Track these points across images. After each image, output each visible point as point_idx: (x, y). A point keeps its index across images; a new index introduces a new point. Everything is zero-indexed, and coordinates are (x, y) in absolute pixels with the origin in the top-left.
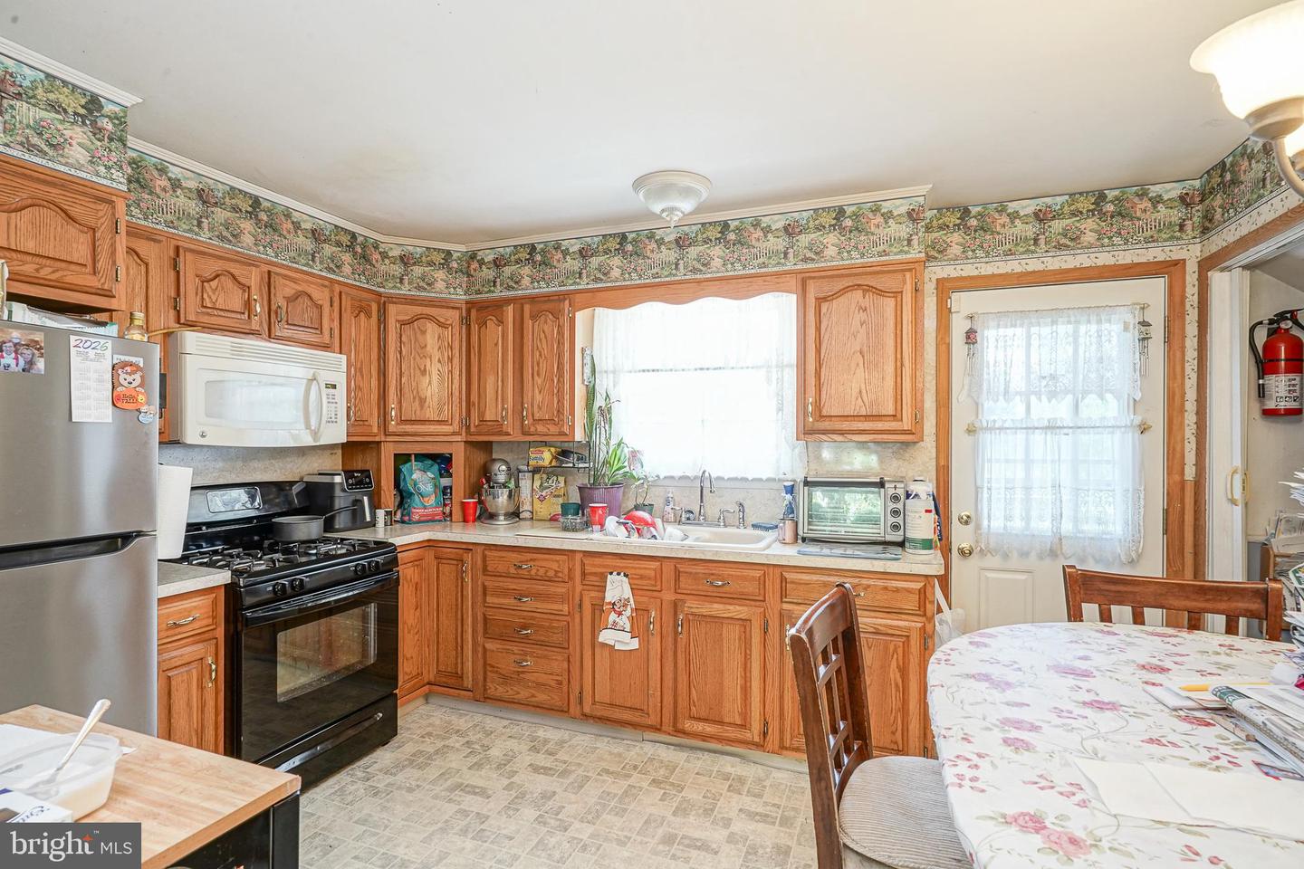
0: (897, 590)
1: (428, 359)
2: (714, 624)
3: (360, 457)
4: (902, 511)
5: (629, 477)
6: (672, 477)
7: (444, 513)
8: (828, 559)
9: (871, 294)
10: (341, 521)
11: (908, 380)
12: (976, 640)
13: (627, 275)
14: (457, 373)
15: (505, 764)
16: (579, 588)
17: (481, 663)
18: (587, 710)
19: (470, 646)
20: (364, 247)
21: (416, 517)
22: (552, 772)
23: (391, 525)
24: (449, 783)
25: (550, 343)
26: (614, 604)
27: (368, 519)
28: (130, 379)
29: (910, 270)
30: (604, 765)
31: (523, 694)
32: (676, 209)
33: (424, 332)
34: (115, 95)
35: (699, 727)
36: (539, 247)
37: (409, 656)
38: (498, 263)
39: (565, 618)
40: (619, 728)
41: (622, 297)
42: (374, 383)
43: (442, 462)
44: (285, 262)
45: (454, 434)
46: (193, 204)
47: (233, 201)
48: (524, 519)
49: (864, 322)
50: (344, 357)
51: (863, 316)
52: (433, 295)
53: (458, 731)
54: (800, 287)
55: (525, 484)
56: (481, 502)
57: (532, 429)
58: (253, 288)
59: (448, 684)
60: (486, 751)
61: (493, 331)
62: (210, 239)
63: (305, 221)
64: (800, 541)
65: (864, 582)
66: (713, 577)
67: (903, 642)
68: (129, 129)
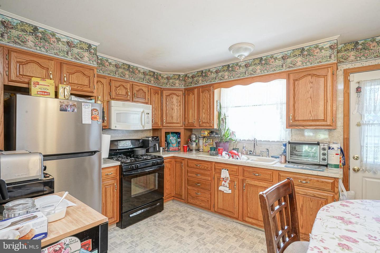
0: (323, 182)
1: (174, 105)
2: (255, 188)
3: (157, 133)
4: (327, 154)
5: (231, 140)
6: (245, 140)
7: (179, 149)
8: (296, 169)
9: (314, 77)
10: (151, 150)
11: (329, 107)
12: (343, 204)
13: (230, 78)
14: (182, 109)
15: (191, 223)
16: (214, 173)
17: (186, 192)
18: (216, 210)
19: (184, 187)
20: (157, 75)
21: (171, 150)
22: (204, 227)
23: (164, 152)
24: (175, 225)
25: (207, 100)
26: (224, 178)
27: (158, 150)
28: (95, 113)
29: (330, 67)
30: (220, 227)
31: (198, 203)
32: (242, 55)
33: (173, 98)
34: (94, 43)
35: (250, 220)
36: (204, 71)
37: (167, 188)
38: (193, 77)
39: (210, 182)
40: (225, 217)
41: (228, 84)
42: (160, 112)
43: (178, 134)
44: (136, 81)
45: (181, 126)
46: (114, 68)
47: (124, 67)
48: (201, 151)
49: (312, 87)
50: (151, 106)
51: (311, 85)
52: (175, 87)
53: (180, 211)
54: (287, 77)
55: (201, 141)
56: (188, 146)
57: (202, 125)
58: (128, 88)
59: (178, 197)
60: (186, 218)
61: (191, 97)
62: (118, 77)
63: (142, 70)
64: (287, 162)
65: (310, 178)
66: (255, 172)
67: (325, 201)
68: (97, 51)
